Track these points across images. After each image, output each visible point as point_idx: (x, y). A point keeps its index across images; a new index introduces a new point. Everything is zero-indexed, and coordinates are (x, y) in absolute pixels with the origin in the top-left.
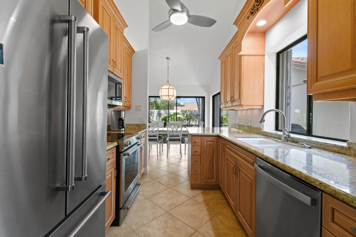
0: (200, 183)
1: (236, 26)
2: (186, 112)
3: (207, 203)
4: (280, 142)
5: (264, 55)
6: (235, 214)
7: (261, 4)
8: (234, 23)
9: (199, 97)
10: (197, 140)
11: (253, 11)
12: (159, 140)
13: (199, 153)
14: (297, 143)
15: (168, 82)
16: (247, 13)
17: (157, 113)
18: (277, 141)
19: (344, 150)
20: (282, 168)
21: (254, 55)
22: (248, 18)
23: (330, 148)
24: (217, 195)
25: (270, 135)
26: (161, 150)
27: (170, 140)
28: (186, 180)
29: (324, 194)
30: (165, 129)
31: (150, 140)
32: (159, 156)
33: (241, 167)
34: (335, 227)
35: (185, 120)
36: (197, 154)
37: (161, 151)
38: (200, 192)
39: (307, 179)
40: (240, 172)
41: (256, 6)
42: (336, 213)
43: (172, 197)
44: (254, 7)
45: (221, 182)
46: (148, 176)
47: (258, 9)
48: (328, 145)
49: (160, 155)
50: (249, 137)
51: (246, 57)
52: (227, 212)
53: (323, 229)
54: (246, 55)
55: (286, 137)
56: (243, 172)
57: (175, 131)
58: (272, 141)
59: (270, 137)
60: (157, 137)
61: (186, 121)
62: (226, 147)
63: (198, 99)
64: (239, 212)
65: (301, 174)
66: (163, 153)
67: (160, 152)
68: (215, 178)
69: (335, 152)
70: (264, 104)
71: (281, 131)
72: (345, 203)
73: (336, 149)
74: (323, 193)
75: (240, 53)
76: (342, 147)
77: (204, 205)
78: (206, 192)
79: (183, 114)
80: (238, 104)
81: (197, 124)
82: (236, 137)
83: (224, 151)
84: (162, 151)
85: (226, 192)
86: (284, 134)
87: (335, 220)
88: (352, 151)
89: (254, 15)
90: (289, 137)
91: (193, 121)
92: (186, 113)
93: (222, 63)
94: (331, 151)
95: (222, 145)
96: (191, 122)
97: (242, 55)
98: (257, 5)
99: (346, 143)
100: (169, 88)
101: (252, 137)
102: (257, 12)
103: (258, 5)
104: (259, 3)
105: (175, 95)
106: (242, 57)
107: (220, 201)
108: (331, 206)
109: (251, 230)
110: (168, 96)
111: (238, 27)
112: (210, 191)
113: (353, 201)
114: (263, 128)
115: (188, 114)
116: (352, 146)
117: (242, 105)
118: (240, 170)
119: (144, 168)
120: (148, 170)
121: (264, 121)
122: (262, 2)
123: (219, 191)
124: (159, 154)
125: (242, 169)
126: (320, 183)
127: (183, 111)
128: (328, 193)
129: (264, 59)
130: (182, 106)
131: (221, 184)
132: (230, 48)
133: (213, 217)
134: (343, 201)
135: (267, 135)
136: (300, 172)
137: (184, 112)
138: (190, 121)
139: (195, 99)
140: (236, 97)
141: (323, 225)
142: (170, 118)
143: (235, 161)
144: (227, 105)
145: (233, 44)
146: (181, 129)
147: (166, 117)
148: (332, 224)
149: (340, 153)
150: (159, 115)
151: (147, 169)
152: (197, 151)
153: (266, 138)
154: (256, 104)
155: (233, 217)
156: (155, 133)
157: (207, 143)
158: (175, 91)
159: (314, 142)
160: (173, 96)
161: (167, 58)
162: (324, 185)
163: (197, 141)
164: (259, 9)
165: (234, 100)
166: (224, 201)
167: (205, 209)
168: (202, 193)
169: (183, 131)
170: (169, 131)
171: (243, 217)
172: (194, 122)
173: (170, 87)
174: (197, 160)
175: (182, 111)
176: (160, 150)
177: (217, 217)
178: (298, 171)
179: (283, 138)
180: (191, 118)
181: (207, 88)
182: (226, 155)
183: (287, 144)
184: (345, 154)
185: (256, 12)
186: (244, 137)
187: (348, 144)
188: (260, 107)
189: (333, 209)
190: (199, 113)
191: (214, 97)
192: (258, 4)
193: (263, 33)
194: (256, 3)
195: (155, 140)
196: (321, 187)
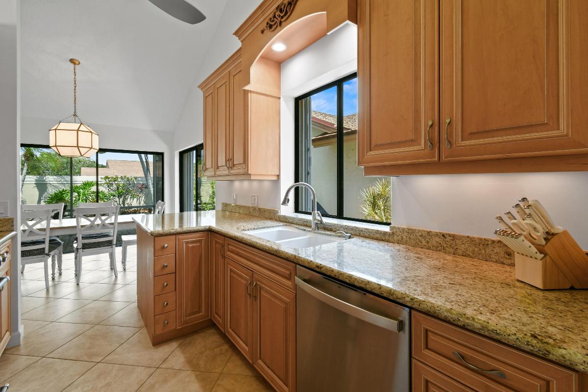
0: (174, 327)
1: (239, 39)
2: (114, 181)
3: (193, 364)
4: (309, 231)
5: (280, 98)
6: (251, 366)
7: (287, 16)
8: (236, 33)
9: (146, 153)
10: (168, 243)
11: (272, 23)
12: (51, 249)
13: (171, 268)
14: (331, 230)
15: (75, 115)
16: (262, 22)
17: (35, 182)
18: (305, 230)
19: (387, 236)
20: (348, 281)
21: (267, 95)
22: (262, 32)
23: (372, 235)
24: (210, 339)
25: (291, 221)
26: (56, 271)
27: (85, 246)
28: (137, 330)
29: (413, 312)
30: (70, 222)
31: (24, 254)
32: (51, 290)
33: (262, 283)
34: (432, 356)
35: (114, 196)
36: (166, 271)
37: (57, 275)
38: (174, 345)
39: (391, 295)
40: (262, 292)
41: (278, 18)
42: (431, 336)
43: (109, 384)
44: (274, 17)
45: (216, 313)
46: (23, 350)
47: (281, 23)
48: (370, 231)
49: (55, 286)
50: (264, 228)
51: (255, 95)
52: (235, 367)
53: (413, 361)
54: (254, 92)
55: (317, 223)
56: (267, 292)
57: (98, 225)
58: (297, 231)
59: (292, 225)
60: (46, 246)
61: (117, 199)
62: (229, 251)
63: (143, 155)
64: (260, 362)
65: (380, 288)
66: (64, 277)
67: (53, 279)
68: (203, 309)
69: (377, 239)
70: (280, 173)
71: (310, 214)
72: (449, 322)
73: (378, 236)
74: (412, 310)
75: (247, 88)
76: (385, 233)
77: (190, 372)
78: (188, 340)
79: (109, 185)
80: (241, 171)
81: (141, 205)
82: (244, 230)
83: (224, 257)
84: (60, 274)
85: (230, 330)
86: (315, 219)
87: (429, 346)
88: (396, 238)
89: (274, 30)
90: (321, 222)
91: (133, 197)
92: (117, 182)
93: (205, 98)
94: (372, 239)
95: (219, 246)
96: (129, 199)
97: (248, 91)
98: (280, 16)
99: (389, 226)
100: (78, 130)
101: (268, 227)
102: (279, 27)
103: (282, 17)
104: (284, 13)
105: (97, 146)
106: (249, 94)
107: (218, 349)
108: (424, 328)
109: (287, 386)
110: (78, 147)
111: (242, 42)
112: (195, 336)
113: (460, 318)
114: (279, 211)
115: (121, 185)
116: (395, 230)
117: (250, 174)
118: (260, 287)
119: (8, 333)
120: (22, 335)
121: (289, 200)
122: (289, 14)
123: (212, 331)
124: (50, 283)
125: (266, 287)
126: (412, 299)
127: (109, 178)
128: (423, 311)
129: (280, 104)
130: (105, 167)
131: (218, 317)
132: (225, 73)
133: (212, 388)
134: (446, 320)
135: (286, 221)
136: (378, 284)
137: (110, 181)
138: (127, 199)
139: (136, 155)
140: (238, 159)
141: (413, 355)
142: (75, 194)
143: (250, 274)
144: (218, 173)
145: (231, 68)
146: (116, 219)
147: (60, 192)
148: (427, 352)
149: (382, 240)
150: (42, 187)
151: (19, 335)
152: (167, 266)
153: (286, 225)
154: (270, 173)
155: (247, 372)
156: (38, 235)
157: (187, 247)
158: (96, 138)
159: (353, 229)
160: (91, 148)
161: (72, 61)
162: (417, 301)
163: (166, 245)
164: (283, 24)
165: (234, 165)
166: (225, 347)
167: (193, 378)
168: (180, 346)
169: (119, 223)
170: (82, 226)
171: (268, 367)
172: (135, 199)
173: (82, 128)
174: (167, 285)
175: (106, 178)
176: (53, 274)
177: (219, 385)
178: (375, 283)
179: (313, 226)
180: (128, 192)
181: (167, 136)
182: (228, 264)
183: (320, 233)
184: (388, 241)
185: (277, 26)
186: (257, 229)
187: (392, 229)
188: (275, 178)
189: (427, 331)
190: (145, 182)
191: (182, 154)
192: (282, 15)
193: (278, 64)
194: (278, 13)
195: (41, 252)
196: (414, 304)
